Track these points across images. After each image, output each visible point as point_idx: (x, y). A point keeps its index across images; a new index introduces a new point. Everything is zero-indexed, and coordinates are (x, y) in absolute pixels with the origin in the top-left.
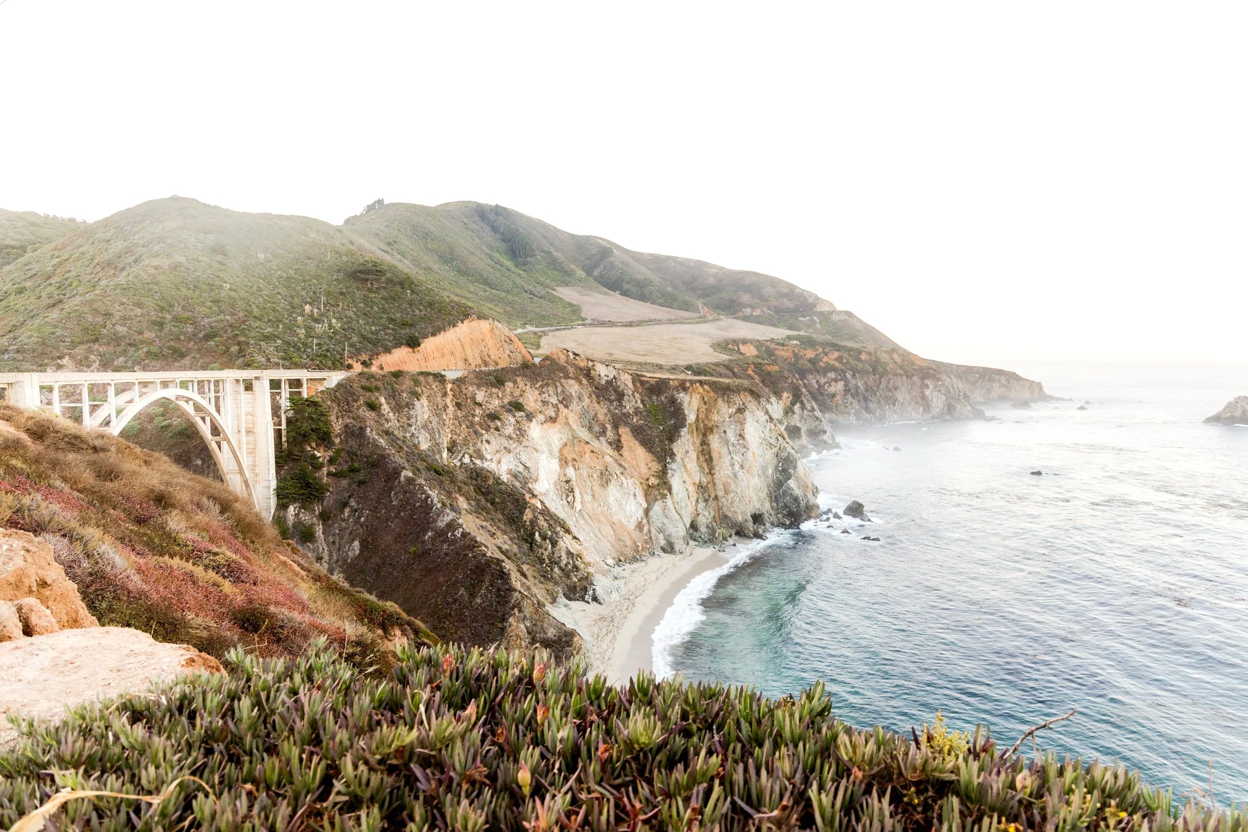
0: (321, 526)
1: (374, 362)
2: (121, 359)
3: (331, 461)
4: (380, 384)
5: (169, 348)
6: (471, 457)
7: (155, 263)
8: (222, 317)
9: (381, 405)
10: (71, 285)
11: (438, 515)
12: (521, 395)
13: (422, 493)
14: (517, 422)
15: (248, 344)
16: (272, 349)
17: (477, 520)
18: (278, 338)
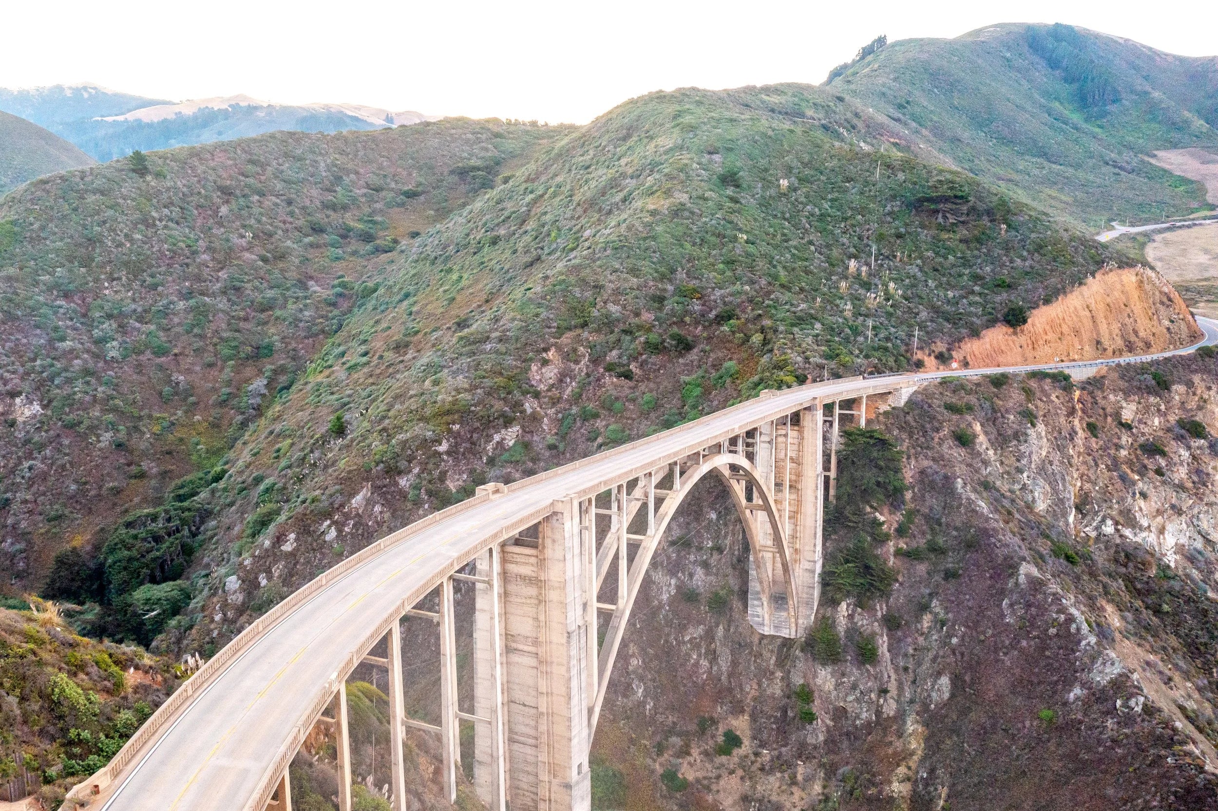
0: (885, 638)
1: (954, 353)
2: (615, 353)
3: (901, 531)
4: (973, 399)
5: (672, 337)
6: (1117, 523)
7: (651, 207)
8: (738, 287)
9: (975, 436)
10: (549, 235)
11: (1093, 660)
12: (1200, 408)
13: (1059, 612)
14: (1194, 458)
15: (776, 331)
16: (810, 340)
17: (1139, 650)
18: (816, 319)
